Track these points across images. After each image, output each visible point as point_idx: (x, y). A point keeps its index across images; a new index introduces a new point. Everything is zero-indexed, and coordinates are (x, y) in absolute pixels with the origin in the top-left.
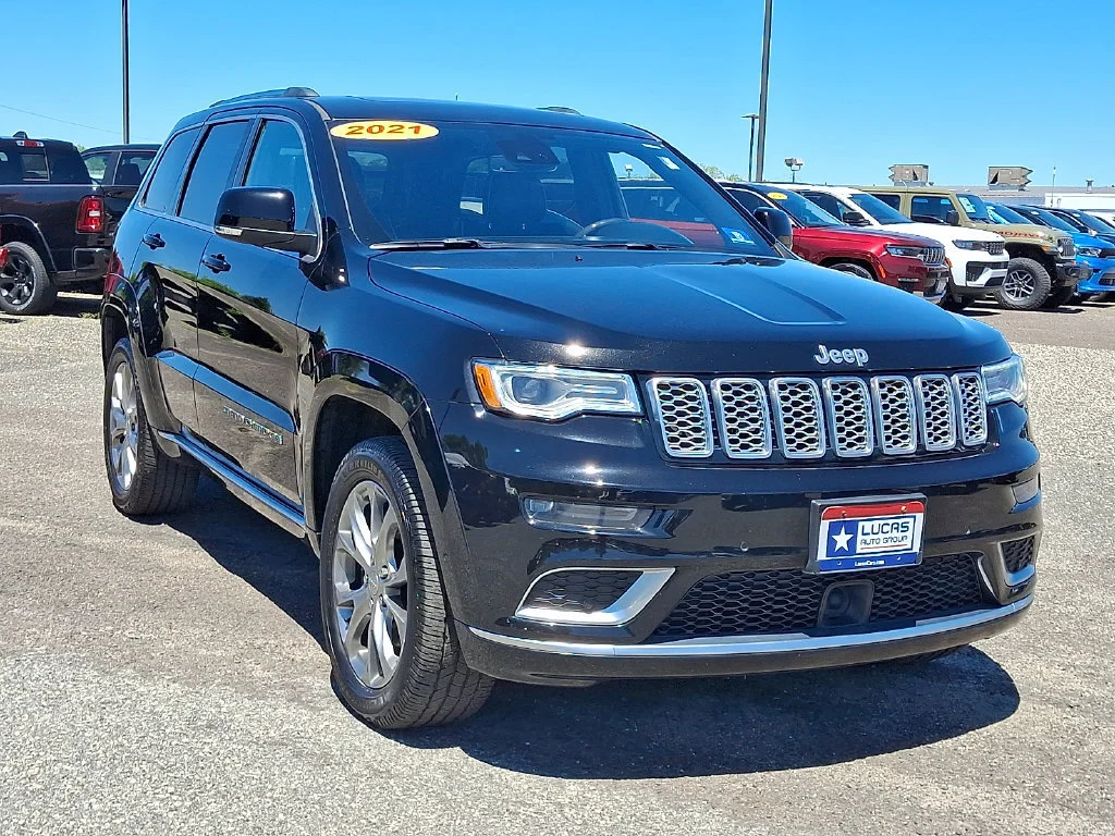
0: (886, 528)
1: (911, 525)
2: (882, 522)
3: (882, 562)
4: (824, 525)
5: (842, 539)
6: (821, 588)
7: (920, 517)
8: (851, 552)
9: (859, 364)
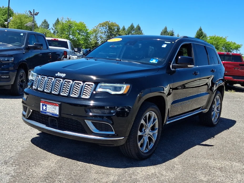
0: (52, 108)
1: (56, 108)
2: (51, 106)
3: (51, 114)
4: (41, 104)
5: (44, 108)
6: (48, 117)
7: (58, 107)
8: (46, 111)
9: (63, 77)
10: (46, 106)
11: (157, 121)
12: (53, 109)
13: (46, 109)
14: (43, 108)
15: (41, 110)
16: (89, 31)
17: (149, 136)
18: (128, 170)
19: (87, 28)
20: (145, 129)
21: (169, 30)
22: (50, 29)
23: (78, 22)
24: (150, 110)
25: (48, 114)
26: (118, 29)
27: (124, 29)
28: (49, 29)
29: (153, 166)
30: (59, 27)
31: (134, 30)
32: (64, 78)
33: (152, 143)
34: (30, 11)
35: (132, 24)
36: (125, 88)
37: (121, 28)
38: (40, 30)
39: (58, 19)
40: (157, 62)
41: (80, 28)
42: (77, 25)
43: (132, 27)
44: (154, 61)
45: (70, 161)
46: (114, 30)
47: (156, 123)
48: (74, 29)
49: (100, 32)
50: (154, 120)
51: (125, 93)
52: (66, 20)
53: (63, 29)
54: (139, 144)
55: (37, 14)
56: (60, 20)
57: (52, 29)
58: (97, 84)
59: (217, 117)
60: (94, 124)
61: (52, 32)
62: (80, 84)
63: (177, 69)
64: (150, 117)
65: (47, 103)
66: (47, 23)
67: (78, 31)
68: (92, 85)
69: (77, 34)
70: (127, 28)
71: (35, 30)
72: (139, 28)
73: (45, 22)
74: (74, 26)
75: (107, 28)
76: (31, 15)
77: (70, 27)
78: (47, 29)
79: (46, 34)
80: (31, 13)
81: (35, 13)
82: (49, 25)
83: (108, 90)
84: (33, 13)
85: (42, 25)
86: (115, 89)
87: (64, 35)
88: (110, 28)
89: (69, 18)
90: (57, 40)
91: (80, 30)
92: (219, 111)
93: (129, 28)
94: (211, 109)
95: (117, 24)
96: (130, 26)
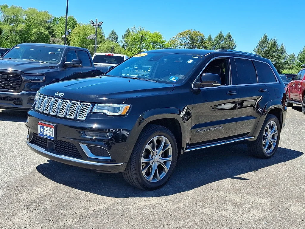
0: (48, 130)
1: (52, 131)
2: (47, 128)
3: (47, 137)
4: (39, 125)
5: (42, 130)
6: (46, 141)
7: (53, 129)
8: (43, 133)
9: (61, 96)
10: (43, 128)
11: (170, 147)
12: (49, 132)
13: (43, 131)
14: (40, 130)
15: (39, 132)
16: (165, 43)
17: (159, 163)
18: (126, 200)
19: (164, 39)
20: (153, 156)
21: (270, 39)
22: (119, 42)
23: (153, 33)
24: (158, 134)
25: (45, 136)
26: (203, 39)
27: (210, 39)
28: (117, 42)
29: (157, 197)
30: (130, 39)
31: (223, 40)
32: (62, 98)
33: (164, 172)
34: (92, 21)
35: (221, 32)
36: (124, 109)
37: (206, 38)
38: (106, 43)
39: (128, 29)
40: (176, 80)
41: (155, 39)
42: (151, 35)
43: (220, 37)
44: (174, 79)
45: (66, 188)
46: (198, 40)
47: (169, 149)
48: (147, 41)
49: (179, 43)
50: (166, 145)
51: (124, 113)
52: (138, 30)
53: (134, 42)
54: (144, 172)
55: (100, 24)
56: (130, 30)
57: (122, 42)
58: (94, 104)
59: (273, 147)
60: (90, 148)
61: (121, 45)
62: (77, 104)
63: (201, 88)
64: (159, 142)
65: (44, 124)
66: (116, 34)
67: (152, 44)
68: (89, 105)
69: (151, 47)
70: (213, 37)
71: (101, 43)
72: (230, 38)
73: (113, 33)
74: (148, 37)
75: (189, 39)
76: (94, 25)
77: (142, 39)
78: (115, 42)
79: (114, 47)
80: (93, 23)
81: (98, 23)
82: (117, 37)
83: (105, 111)
84: (95, 24)
85: (109, 37)
86: (114, 110)
87: (136, 48)
88: (192, 39)
89: (142, 28)
90: (112, 55)
91: (155, 42)
92: (275, 140)
93: (217, 37)
94: (261, 137)
95: (202, 33)
96: (218, 34)
